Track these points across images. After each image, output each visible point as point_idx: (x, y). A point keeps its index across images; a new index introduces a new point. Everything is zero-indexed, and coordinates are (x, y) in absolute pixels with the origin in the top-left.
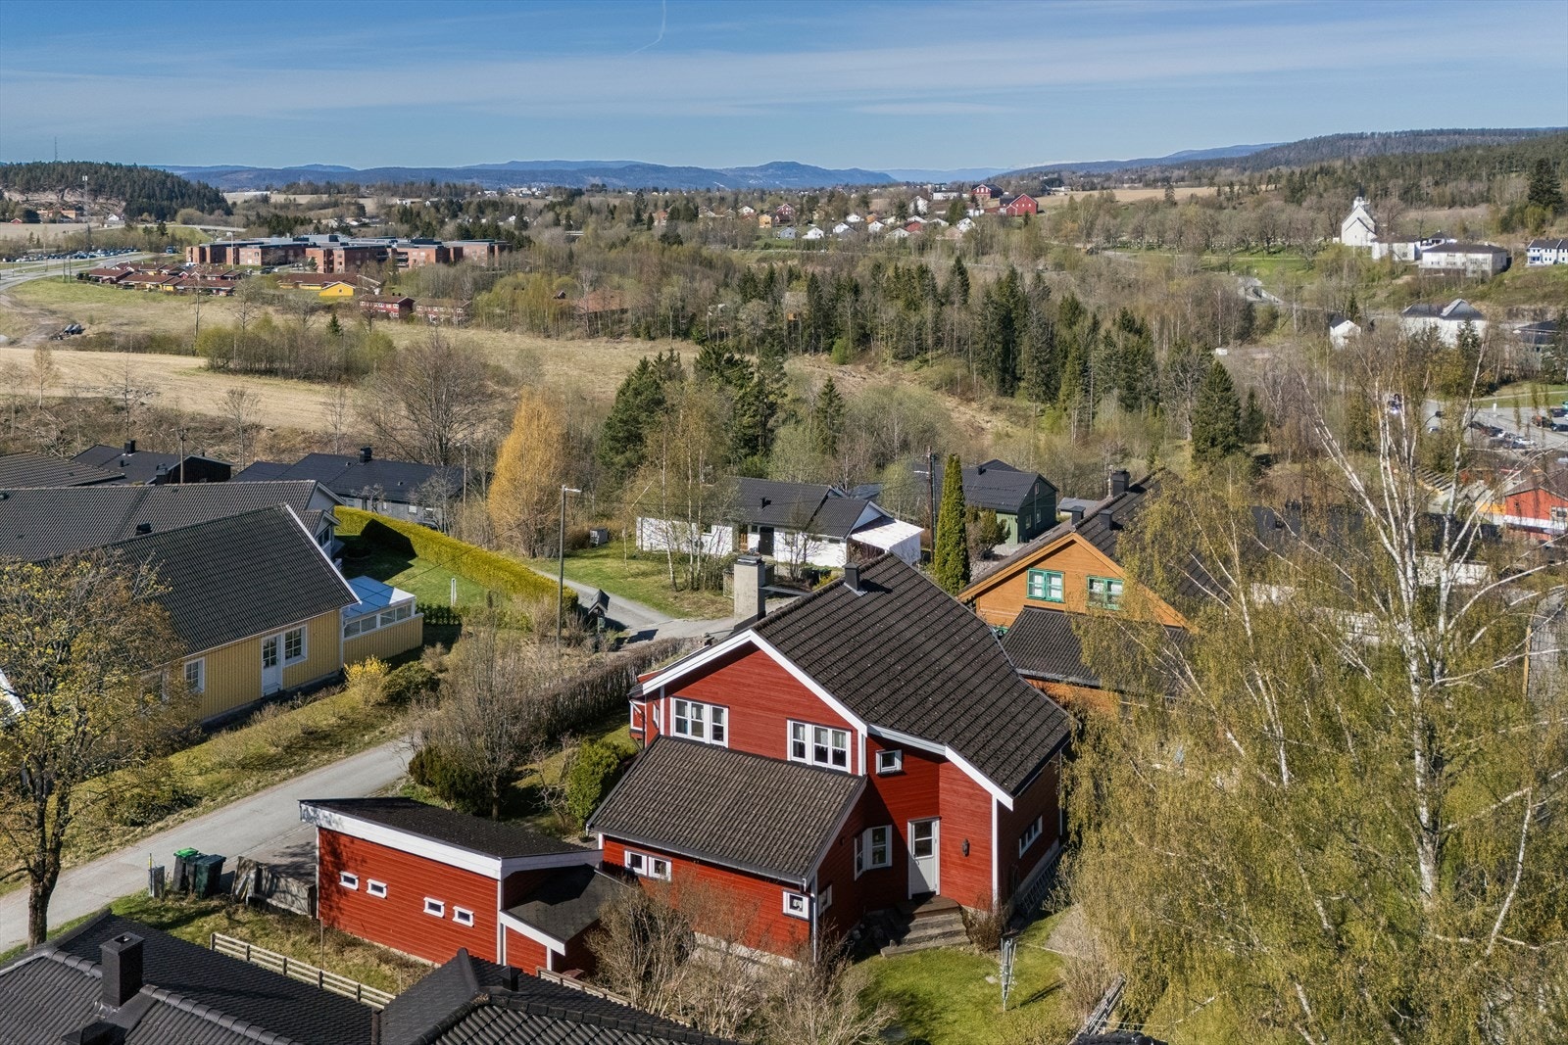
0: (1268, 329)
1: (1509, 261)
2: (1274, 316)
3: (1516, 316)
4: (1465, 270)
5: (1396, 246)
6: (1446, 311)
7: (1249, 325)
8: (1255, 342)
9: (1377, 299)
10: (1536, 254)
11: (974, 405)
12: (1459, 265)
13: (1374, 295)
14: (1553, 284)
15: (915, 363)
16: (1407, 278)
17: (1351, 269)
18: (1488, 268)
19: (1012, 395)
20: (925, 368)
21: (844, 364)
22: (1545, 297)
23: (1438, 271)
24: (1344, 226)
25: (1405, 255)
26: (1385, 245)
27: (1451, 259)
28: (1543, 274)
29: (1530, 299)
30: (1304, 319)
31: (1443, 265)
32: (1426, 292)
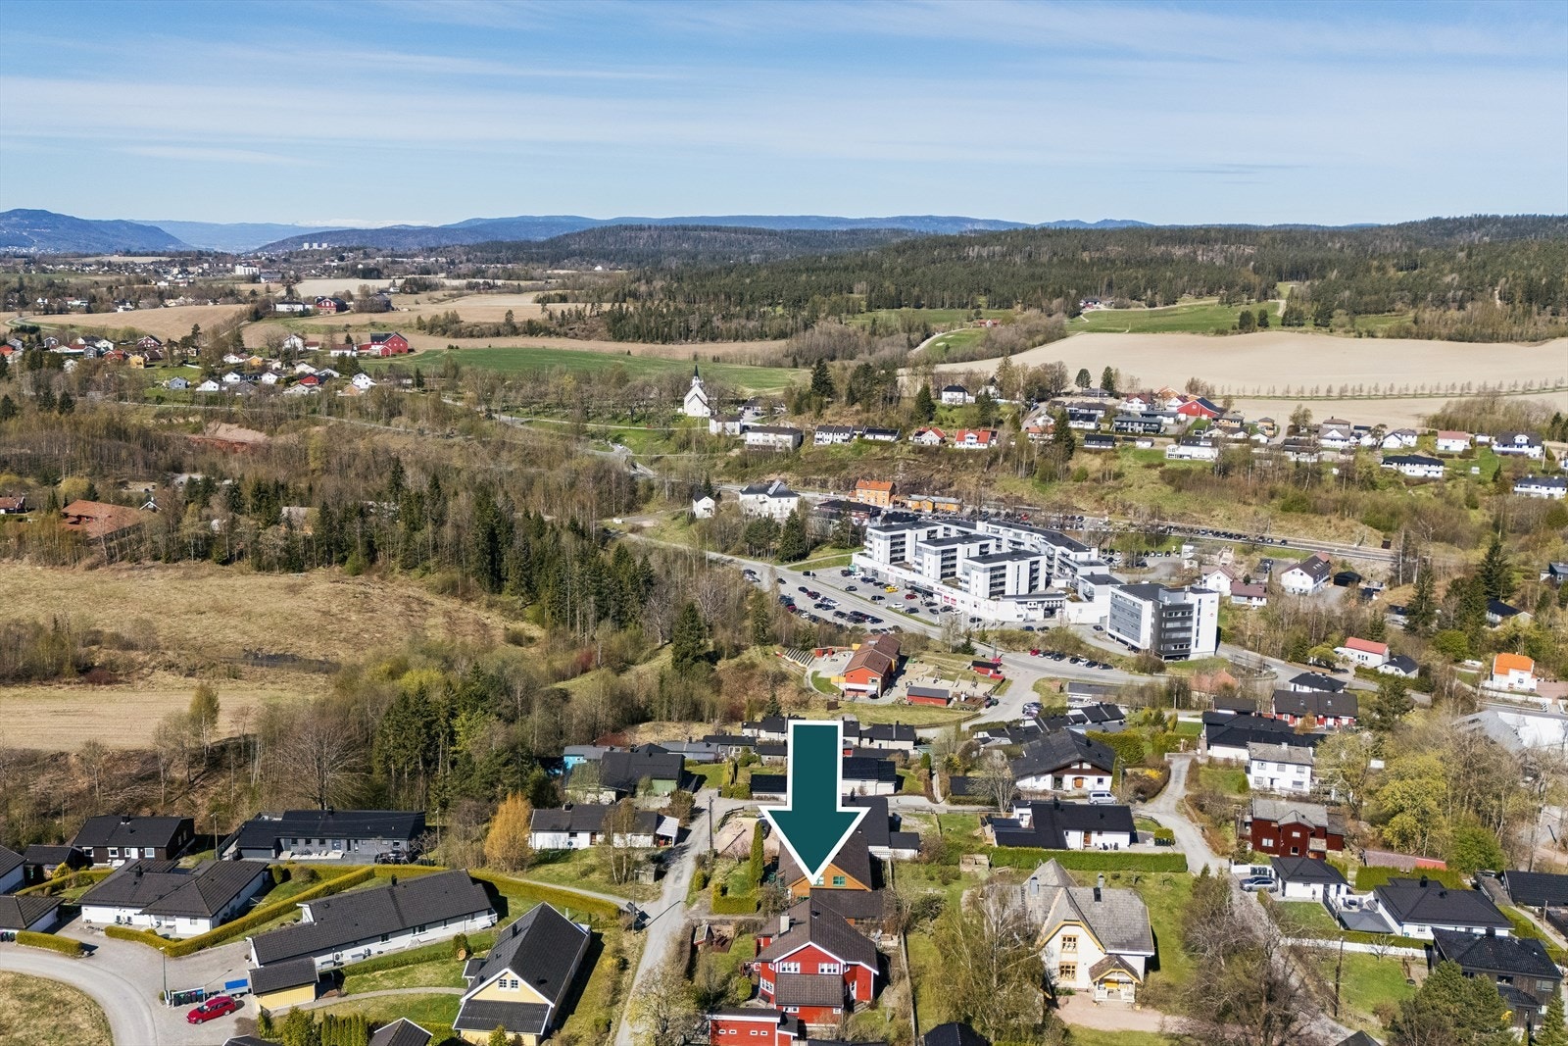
0: (647, 499)
1: (802, 437)
2: (651, 489)
3: (809, 484)
4: (775, 447)
5: (728, 424)
6: (771, 491)
7: (633, 496)
8: (639, 510)
9: (717, 468)
10: (820, 436)
11: (474, 604)
12: (771, 443)
13: (715, 465)
14: (832, 460)
15: (418, 571)
16: (736, 452)
17: (698, 442)
18: (789, 445)
19: (500, 592)
20: (428, 575)
21: (358, 574)
22: (827, 470)
23: (757, 446)
24: (686, 399)
25: (734, 431)
26: (720, 424)
27: (766, 438)
28: (824, 452)
29: (818, 471)
30: (673, 490)
31: (761, 443)
32: (751, 466)
